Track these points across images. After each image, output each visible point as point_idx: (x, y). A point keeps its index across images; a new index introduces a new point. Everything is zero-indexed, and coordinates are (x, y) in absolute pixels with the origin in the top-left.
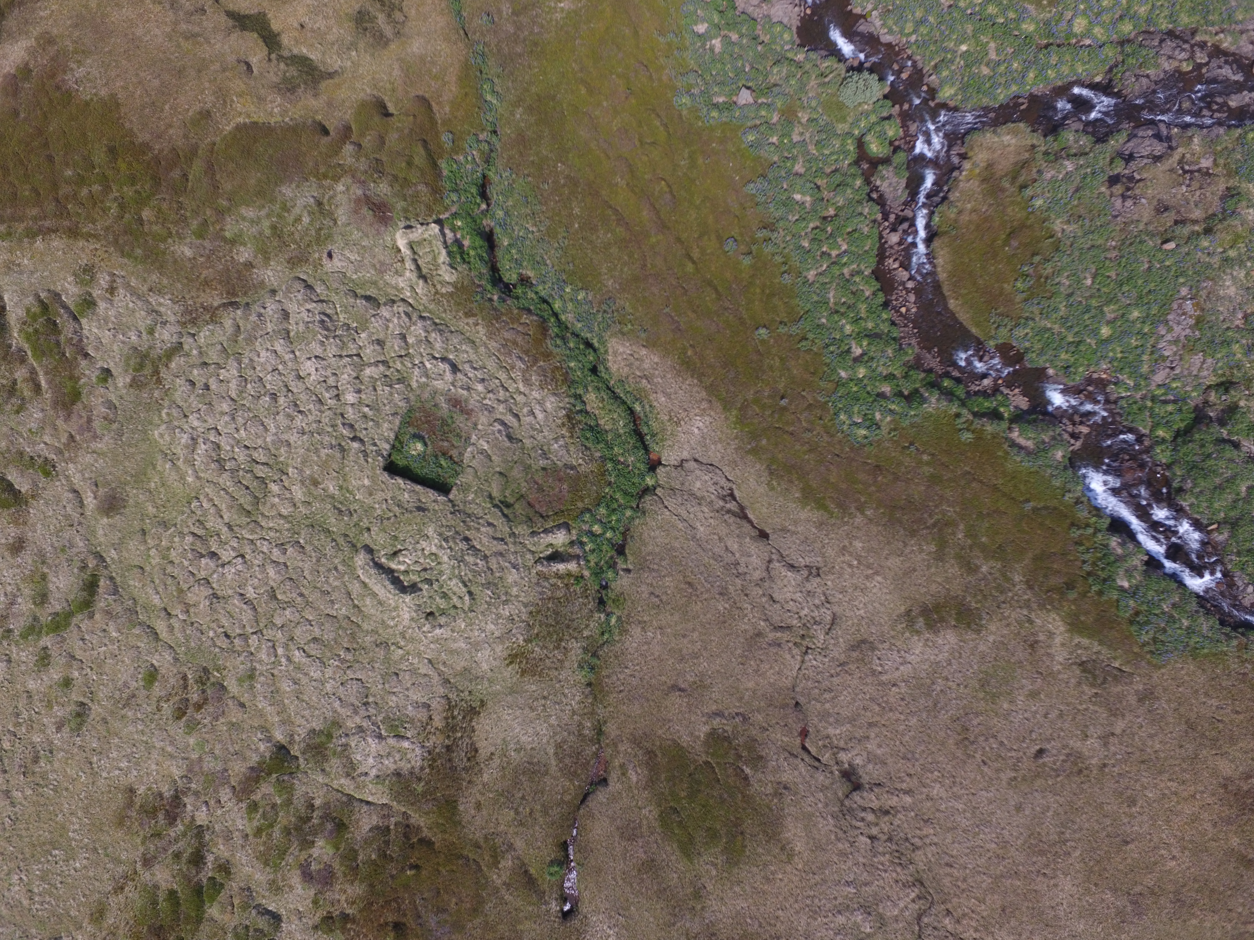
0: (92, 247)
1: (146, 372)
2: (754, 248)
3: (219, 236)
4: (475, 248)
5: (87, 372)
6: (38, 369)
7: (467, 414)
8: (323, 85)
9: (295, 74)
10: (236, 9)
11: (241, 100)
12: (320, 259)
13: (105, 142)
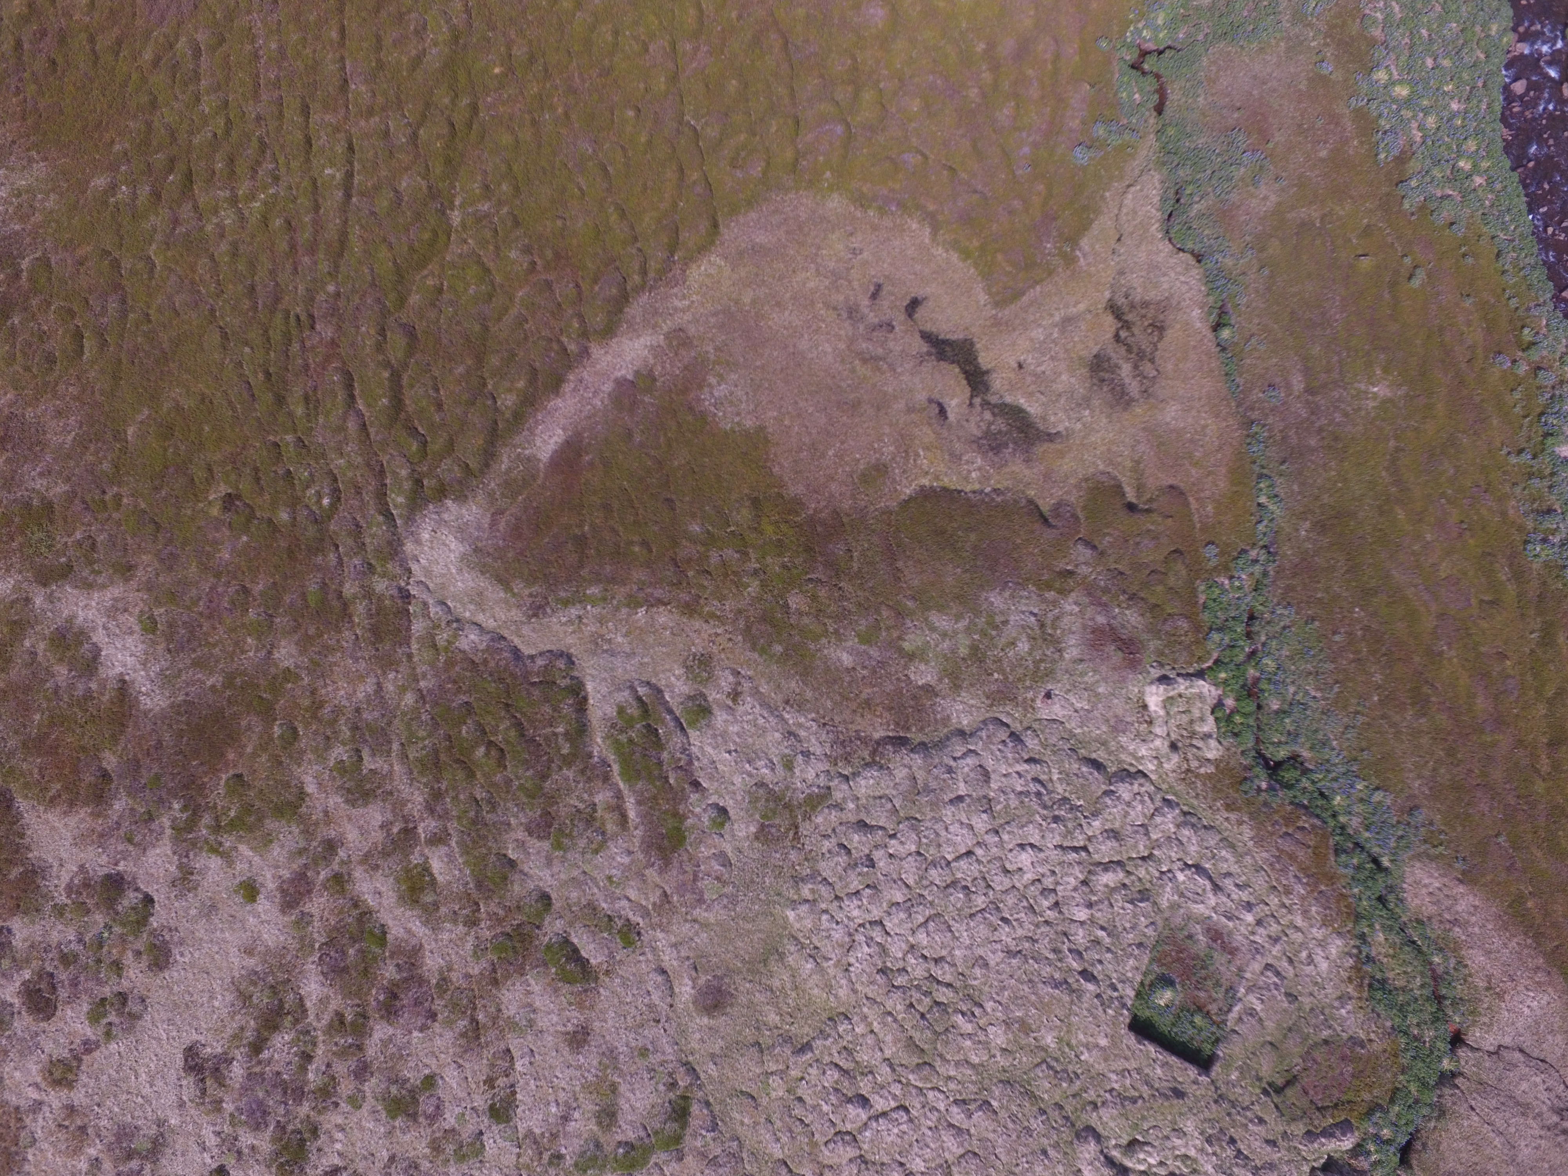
0: (711, 631)
1: (778, 820)
3: (894, 645)
4: (1245, 715)
5: (697, 810)
6: (626, 792)
7: (1230, 953)
8: (1040, 449)
10: (934, 330)
11: (929, 454)
12: (1033, 700)
13: (746, 491)
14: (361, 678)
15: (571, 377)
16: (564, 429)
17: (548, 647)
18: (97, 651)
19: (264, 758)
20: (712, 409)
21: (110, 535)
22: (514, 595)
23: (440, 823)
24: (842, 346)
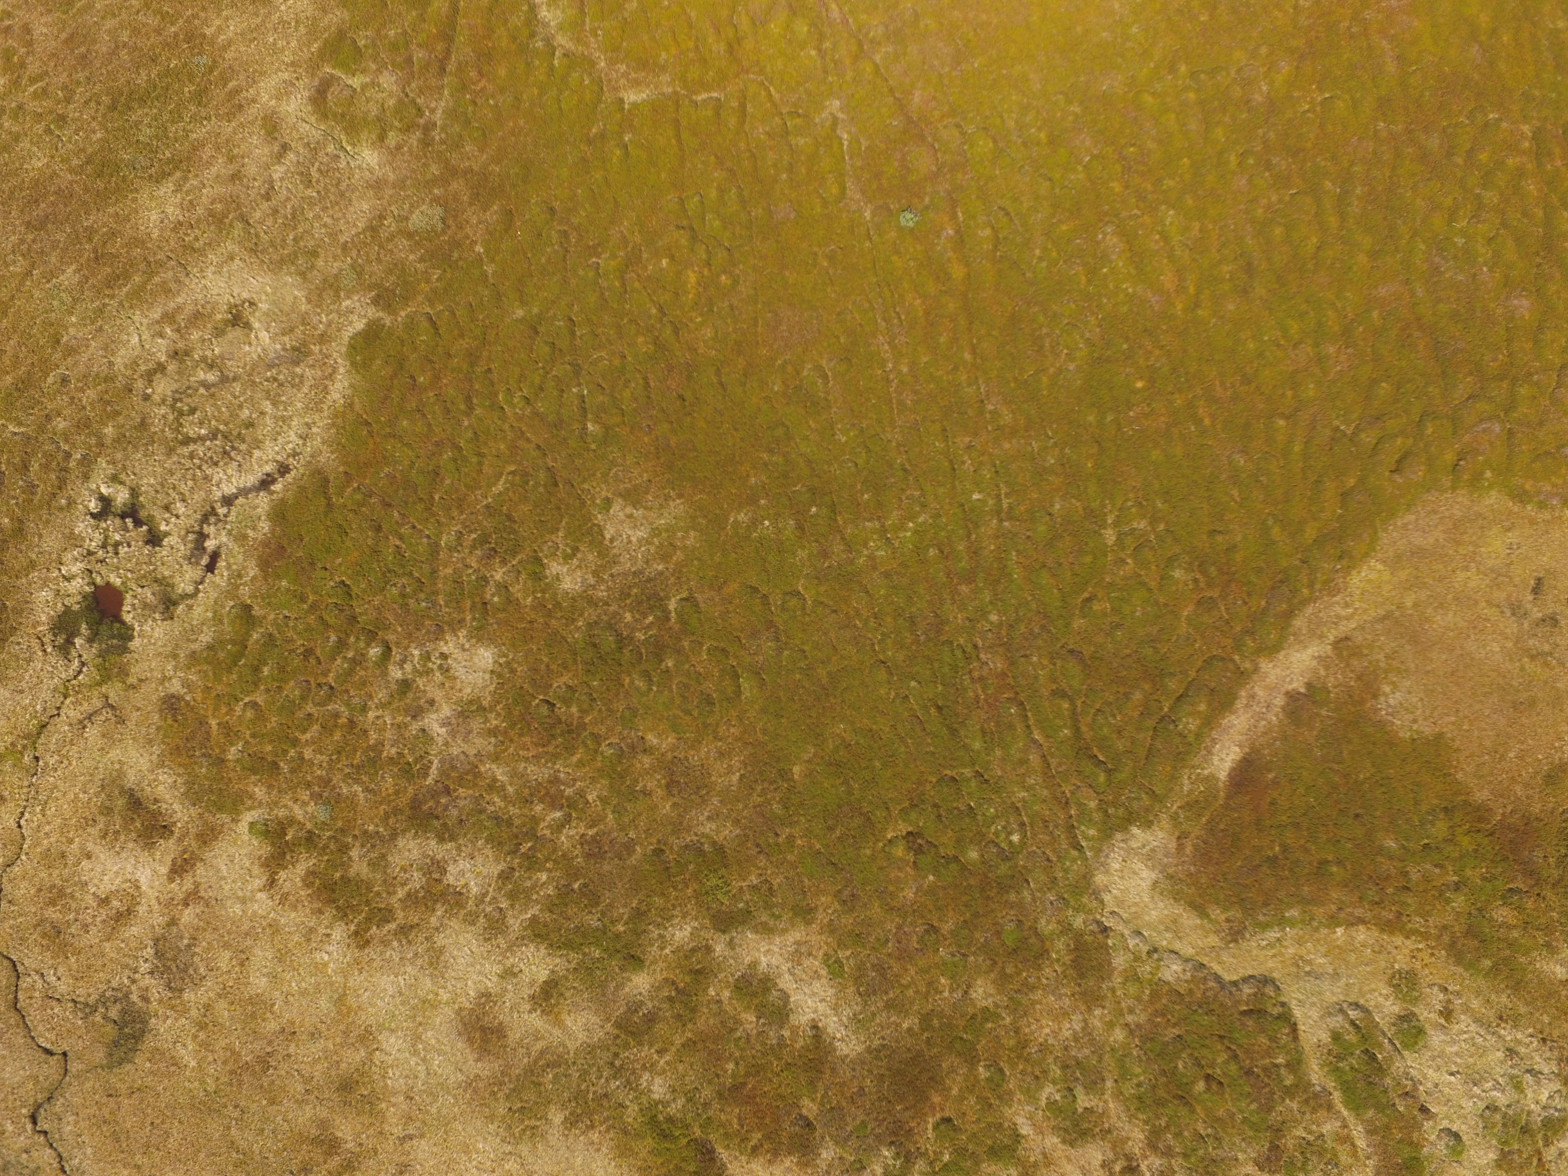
14: (1066, 1014)
15: (1243, 693)
16: (1240, 746)
17: (1250, 972)
18: (785, 996)
19: (973, 1100)
20: (1390, 718)
21: (786, 877)
22: (1211, 921)
23: (1164, 1161)
24: (1510, 645)
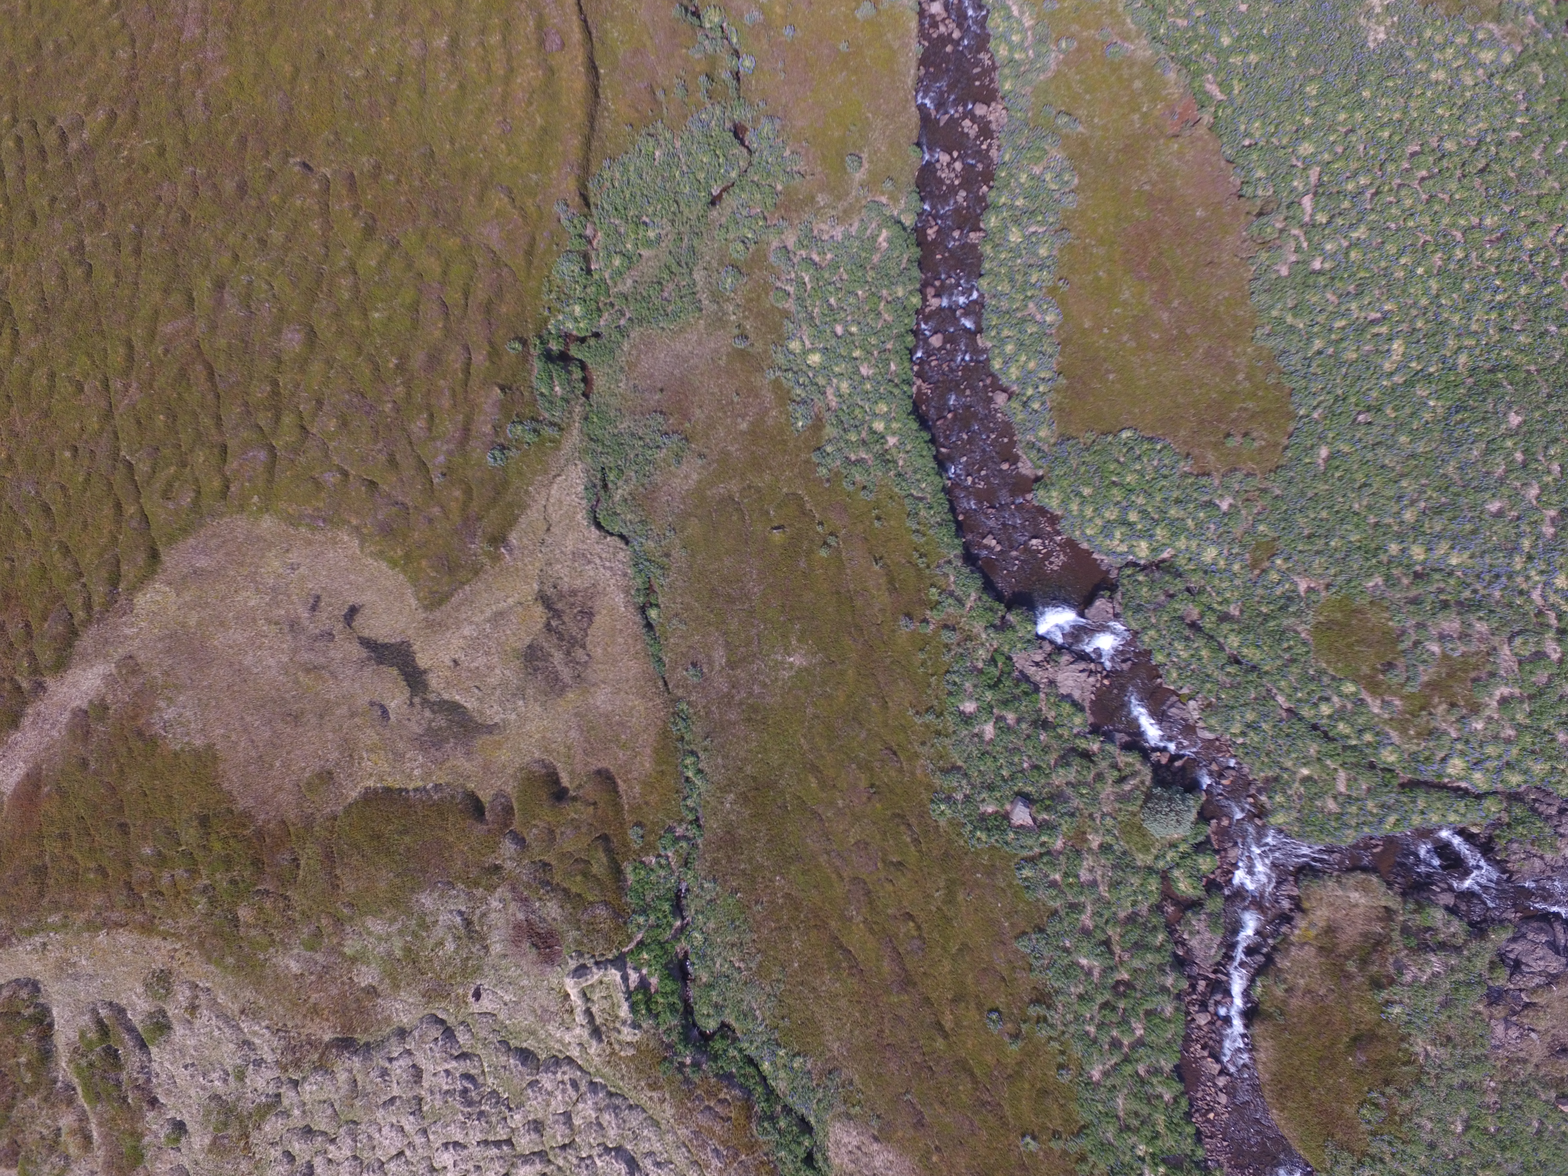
0: (169, 948)
1: (230, 1132)
2: (1024, 1027)
3: (336, 950)
4: (665, 995)
5: (154, 1127)
6: (90, 1114)
8: (479, 742)
9: (443, 724)
10: (373, 635)
11: (373, 756)
12: (465, 995)
13: (196, 810)
15: (30, 711)
16: (25, 762)
17: (15, 976)
20: (162, 732)
24: (285, 659)
